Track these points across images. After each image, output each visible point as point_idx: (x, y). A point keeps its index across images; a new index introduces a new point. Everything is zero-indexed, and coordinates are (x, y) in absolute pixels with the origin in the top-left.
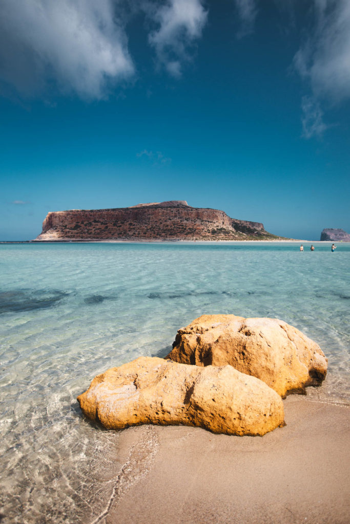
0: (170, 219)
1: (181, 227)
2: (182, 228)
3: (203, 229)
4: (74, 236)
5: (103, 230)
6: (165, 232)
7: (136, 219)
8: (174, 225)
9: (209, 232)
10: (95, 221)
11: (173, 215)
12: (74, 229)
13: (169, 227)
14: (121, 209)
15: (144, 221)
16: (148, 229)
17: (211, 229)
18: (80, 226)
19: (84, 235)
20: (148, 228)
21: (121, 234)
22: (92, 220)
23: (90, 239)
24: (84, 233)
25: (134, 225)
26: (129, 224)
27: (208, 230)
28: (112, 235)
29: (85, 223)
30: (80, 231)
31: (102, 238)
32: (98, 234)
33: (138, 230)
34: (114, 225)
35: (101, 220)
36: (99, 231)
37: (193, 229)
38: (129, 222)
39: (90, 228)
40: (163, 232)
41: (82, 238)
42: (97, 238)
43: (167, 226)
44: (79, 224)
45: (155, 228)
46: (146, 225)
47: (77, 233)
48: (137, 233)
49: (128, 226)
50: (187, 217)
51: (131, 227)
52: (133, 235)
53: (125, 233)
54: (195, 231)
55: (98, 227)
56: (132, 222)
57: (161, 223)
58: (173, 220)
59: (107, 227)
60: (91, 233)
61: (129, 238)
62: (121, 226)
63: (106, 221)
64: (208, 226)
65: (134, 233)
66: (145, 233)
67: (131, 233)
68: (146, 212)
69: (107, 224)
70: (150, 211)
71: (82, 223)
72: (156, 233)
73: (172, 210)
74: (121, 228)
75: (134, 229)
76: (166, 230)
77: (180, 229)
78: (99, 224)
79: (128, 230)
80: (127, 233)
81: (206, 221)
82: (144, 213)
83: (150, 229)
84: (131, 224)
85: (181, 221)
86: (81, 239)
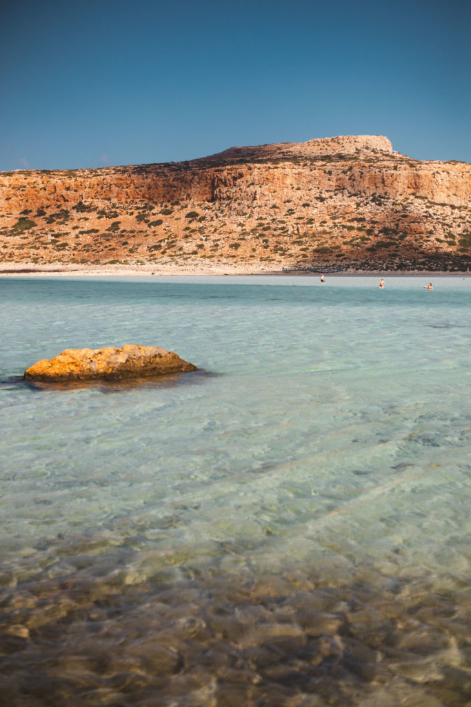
0: (322, 200)
1: (355, 224)
2: (360, 229)
3: (431, 232)
4: (11, 255)
5: (104, 235)
6: (299, 243)
7: (213, 200)
8: (334, 218)
9: (451, 244)
10: (81, 207)
11: (334, 184)
12: (12, 233)
13: (316, 227)
14: (167, 165)
15: (234, 205)
16: (244, 233)
17: (460, 230)
18: (33, 224)
19: (42, 252)
20: (248, 229)
21: (157, 247)
22: (74, 204)
23: (58, 266)
24: (44, 245)
25: (203, 219)
26: (188, 216)
27: (450, 235)
28: (131, 251)
29: (49, 212)
30: (31, 239)
31: (97, 262)
32: (87, 248)
33: (213, 237)
34: (140, 218)
35: (101, 204)
36: (88, 239)
37: (395, 232)
38: (189, 210)
39: (64, 229)
40: (294, 243)
41: (35, 261)
42: (84, 261)
43: (311, 221)
44: (29, 216)
45: (269, 228)
46: (241, 219)
47: (22, 247)
48: (208, 245)
49: (183, 222)
50: (380, 191)
51: (194, 225)
52: (195, 253)
53: (170, 245)
54: (402, 238)
55: (87, 226)
56: (198, 210)
57: (291, 212)
58: (331, 202)
59: (115, 226)
60: (65, 245)
61: (181, 261)
62: (159, 222)
63: (114, 206)
64: (448, 221)
65: (201, 246)
66: (236, 246)
67: (189, 246)
68: (241, 176)
69: (116, 215)
70: (256, 172)
71: (41, 213)
72: (271, 247)
73: (329, 166)
74: (160, 229)
75: (201, 230)
76: (305, 235)
77: (354, 233)
78: (93, 216)
79: (182, 234)
80: (179, 244)
81: (443, 205)
82: (235, 179)
83: (254, 231)
84: (192, 216)
85: (358, 205)
86: (31, 266)
